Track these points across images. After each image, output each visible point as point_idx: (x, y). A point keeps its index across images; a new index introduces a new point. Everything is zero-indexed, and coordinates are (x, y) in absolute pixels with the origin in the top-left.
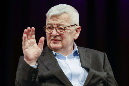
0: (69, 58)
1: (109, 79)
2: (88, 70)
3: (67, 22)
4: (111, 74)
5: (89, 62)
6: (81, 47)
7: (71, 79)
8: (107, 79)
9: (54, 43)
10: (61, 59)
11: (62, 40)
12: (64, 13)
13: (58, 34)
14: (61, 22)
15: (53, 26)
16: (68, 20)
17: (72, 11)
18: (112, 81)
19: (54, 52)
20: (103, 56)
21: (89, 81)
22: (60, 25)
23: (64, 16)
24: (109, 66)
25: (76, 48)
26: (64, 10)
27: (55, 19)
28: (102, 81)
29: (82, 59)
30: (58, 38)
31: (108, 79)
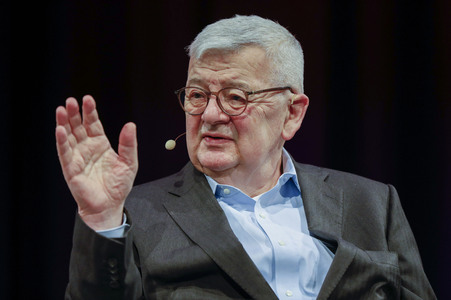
0: (265, 204)
1: (407, 278)
2: (332, 245)
3: (257, 78)
4: (414, 258)
5: (337, 216)
6: (308, 166)
7: (273, 277)
8: (398, 278)
9: (211, 148)
10: (239, 206)
11: (239, 137)
12: (249, 44)
13: (223, 117)
14: (238, 74)
15: (207, 87)
16: (261, 69)
17: (279, 41)
18: (415, 284)
19: (213, 184)
20: (386, 197)
21: (337, 286)
22: (233, 86)
23: (248, 54)
24: (404, 233)
25: (291, 170)
26: (248, 35)
27: (218, 64)
28: (380, 284)
29: (312, 206)
30: (225, 131)
31: (403, 277)
